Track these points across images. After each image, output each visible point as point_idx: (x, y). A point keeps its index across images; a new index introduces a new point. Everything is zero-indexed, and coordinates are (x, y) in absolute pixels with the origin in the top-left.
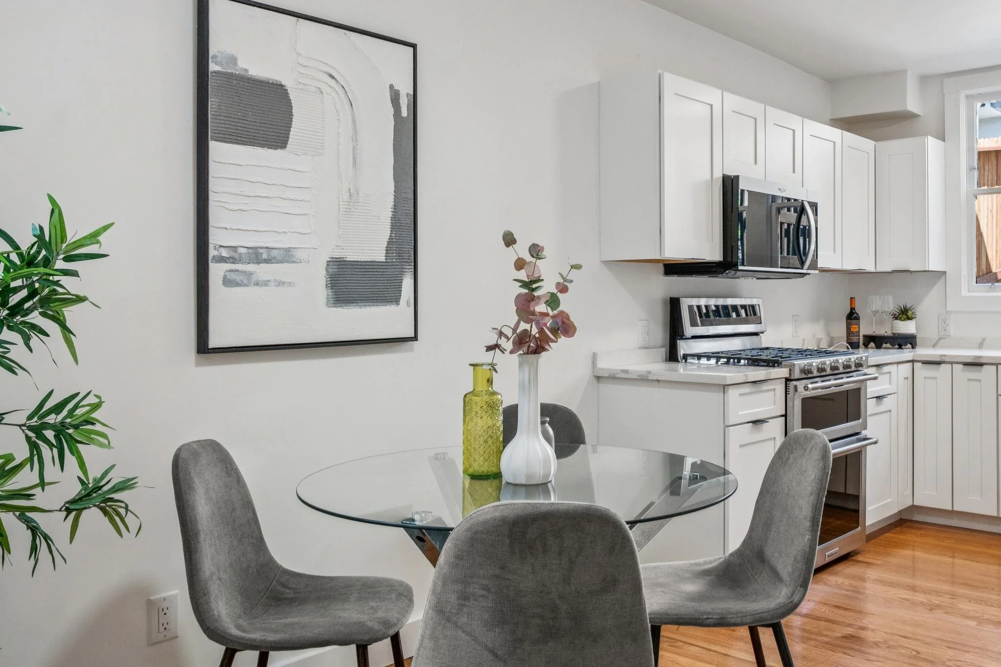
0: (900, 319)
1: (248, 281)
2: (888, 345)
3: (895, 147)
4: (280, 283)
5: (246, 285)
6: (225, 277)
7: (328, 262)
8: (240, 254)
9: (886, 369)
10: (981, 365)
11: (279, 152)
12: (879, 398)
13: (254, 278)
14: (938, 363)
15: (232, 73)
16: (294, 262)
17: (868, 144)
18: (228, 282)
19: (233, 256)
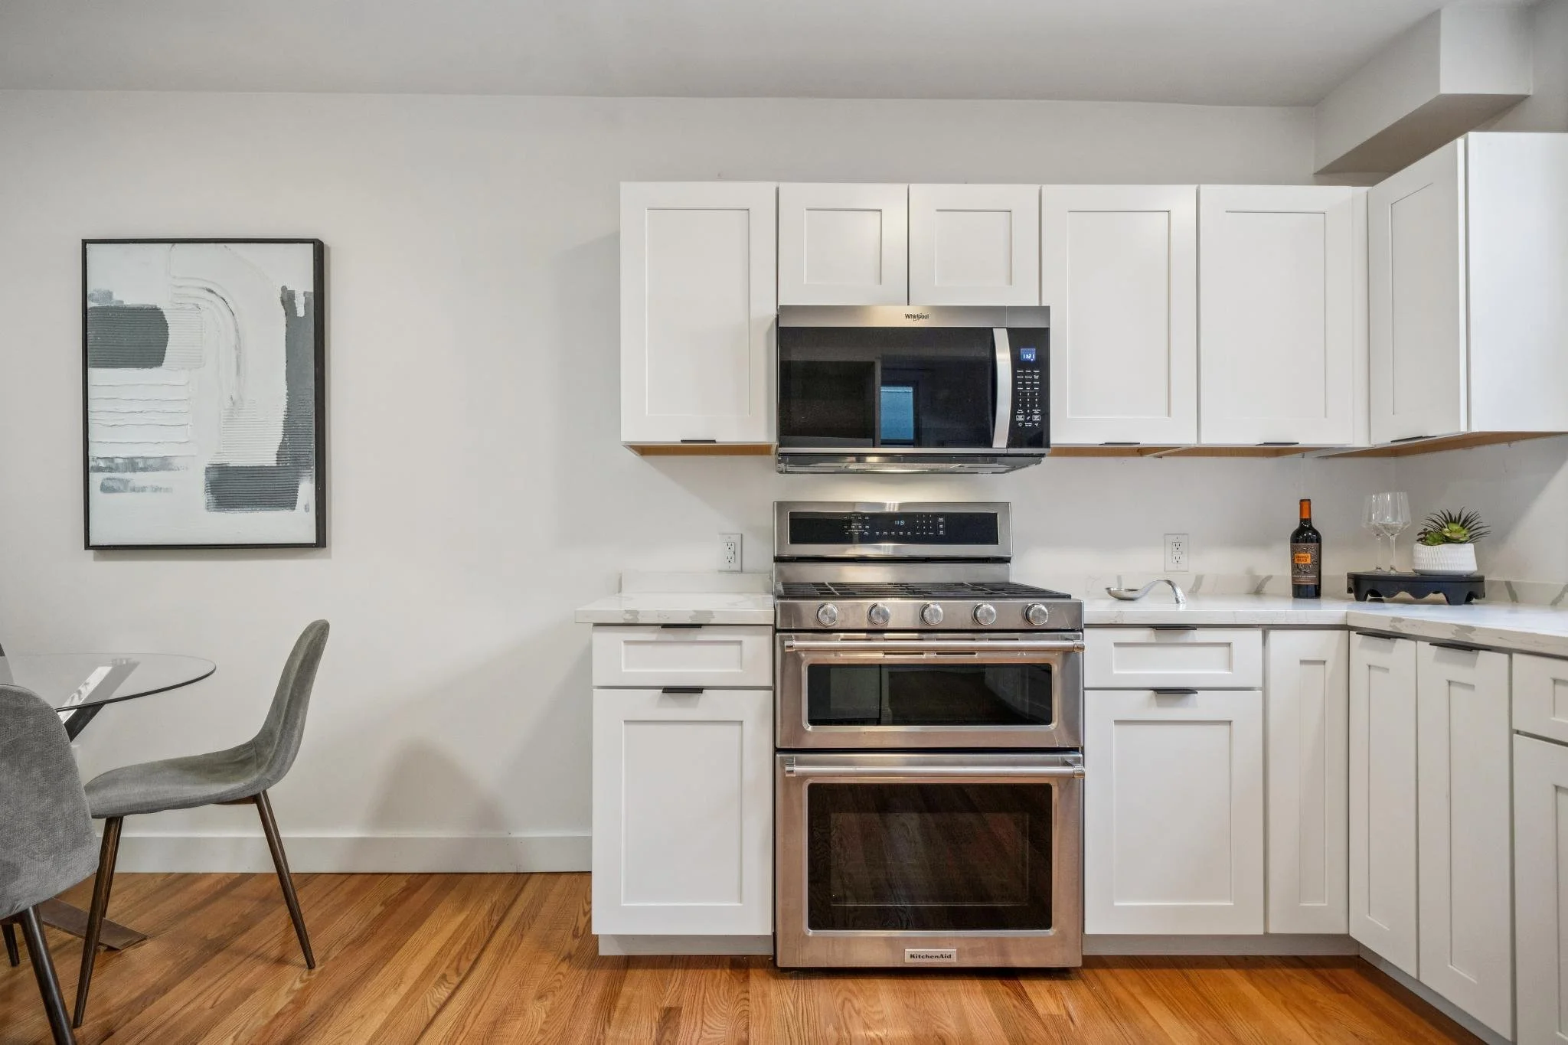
0: (1431, 541)
1: (124, 487)
4: (156, 489)
5: (122, 491)
6: (102, 485)
7: (207, 468)
8: (117, 464)
9: (1205, 636)
10: (1472, 650)
11: (155, 370)
13: (131, 485)
14: (1392, 635)
15: (108, 306)
16: (170, 470)
18: (105, 489)
19: (111, 466)
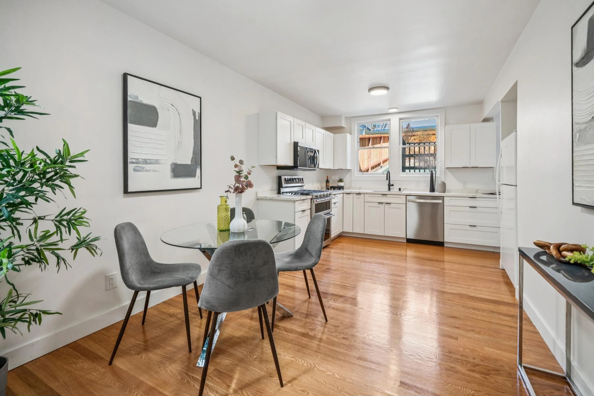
0: (340, 182)
1: (142, 170)
2: (337, 189)
3: (339, 136)
4: (154, 171)
6: (134, 168)
7: (171, 164)
8: (140, 161)
9: (336, 195)
10: (360, 194)
11: (154, 128)
12: (335, 203)
13: (145, 169)
14: (350, 194)
15: (136, 101)
16: (159, 164)
17: (332, 135)
18: (135, 170)
19: (137, 162)
